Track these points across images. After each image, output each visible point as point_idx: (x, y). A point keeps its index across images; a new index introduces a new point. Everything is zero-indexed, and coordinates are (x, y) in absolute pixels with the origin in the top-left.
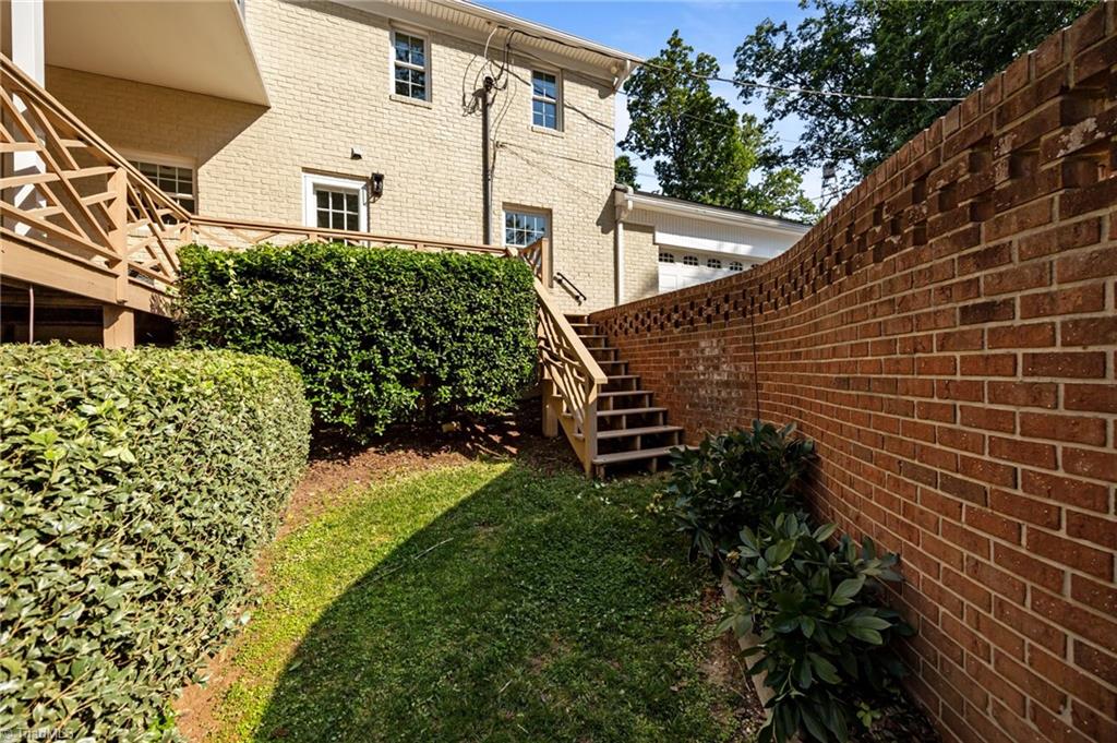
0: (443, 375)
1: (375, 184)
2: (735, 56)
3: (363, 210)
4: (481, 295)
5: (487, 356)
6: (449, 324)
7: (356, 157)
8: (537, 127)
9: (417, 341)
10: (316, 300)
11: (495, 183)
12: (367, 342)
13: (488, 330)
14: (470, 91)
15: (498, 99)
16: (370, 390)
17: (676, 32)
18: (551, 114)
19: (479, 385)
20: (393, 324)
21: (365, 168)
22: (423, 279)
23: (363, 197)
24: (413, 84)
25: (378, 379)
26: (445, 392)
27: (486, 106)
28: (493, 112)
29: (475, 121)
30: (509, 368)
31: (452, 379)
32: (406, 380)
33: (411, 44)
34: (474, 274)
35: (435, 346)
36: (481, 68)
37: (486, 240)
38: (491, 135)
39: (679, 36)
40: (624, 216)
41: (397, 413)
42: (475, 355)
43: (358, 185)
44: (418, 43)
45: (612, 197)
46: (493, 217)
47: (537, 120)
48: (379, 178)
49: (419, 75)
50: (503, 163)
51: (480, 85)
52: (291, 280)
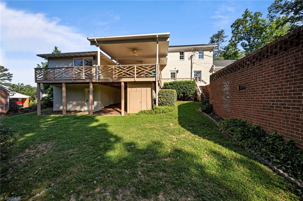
0: (185, 93)
1: (177, 72)
2: (268, 9)
3: (176, 74)
4: (189, 85)
5: (190, 91)
6: (186, 88)
7: (175, 68)
8: (199, 59)
9: (183, 90)
10: (175, 86)
11: (193, 69)
12: (179, 90)
13: (190, 88)
14: (189, 57)
15: (193, 57)
16: (179, 94)
17: (247, 9)
18: (201, 57)
19: (189, 94)
20: (181, 88)
21: (176, 70)
22: (184, 84)
23: (176, 73)
24: (182, 58)
25: (180, 93)
26: (186, 94)
27: (192, 58)
28: (192, 59)
29: (190, 61)
30: (193, 92)
31: (186, 93)
32: (182, 93)
33: (182, 53)
34: (189, 83)
35: (185, 90)
36: (191, 53)
37: (191, 77)
38: (192, 62)
39: (248, 10)
40: (214, 70)
41: (181, 96)
42: (189, 91)
43: (175, 72)
44: (183, 52)
45: (212, 67)
46: (192, 73)
47: (199, 58)
48: (178, 71)
49: (183, 56)
50: (194, 66)
51: (191, 56)
52: (173, 85)
